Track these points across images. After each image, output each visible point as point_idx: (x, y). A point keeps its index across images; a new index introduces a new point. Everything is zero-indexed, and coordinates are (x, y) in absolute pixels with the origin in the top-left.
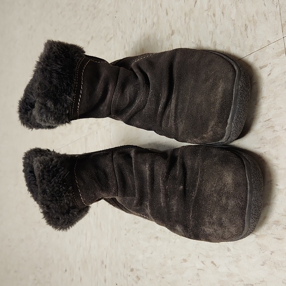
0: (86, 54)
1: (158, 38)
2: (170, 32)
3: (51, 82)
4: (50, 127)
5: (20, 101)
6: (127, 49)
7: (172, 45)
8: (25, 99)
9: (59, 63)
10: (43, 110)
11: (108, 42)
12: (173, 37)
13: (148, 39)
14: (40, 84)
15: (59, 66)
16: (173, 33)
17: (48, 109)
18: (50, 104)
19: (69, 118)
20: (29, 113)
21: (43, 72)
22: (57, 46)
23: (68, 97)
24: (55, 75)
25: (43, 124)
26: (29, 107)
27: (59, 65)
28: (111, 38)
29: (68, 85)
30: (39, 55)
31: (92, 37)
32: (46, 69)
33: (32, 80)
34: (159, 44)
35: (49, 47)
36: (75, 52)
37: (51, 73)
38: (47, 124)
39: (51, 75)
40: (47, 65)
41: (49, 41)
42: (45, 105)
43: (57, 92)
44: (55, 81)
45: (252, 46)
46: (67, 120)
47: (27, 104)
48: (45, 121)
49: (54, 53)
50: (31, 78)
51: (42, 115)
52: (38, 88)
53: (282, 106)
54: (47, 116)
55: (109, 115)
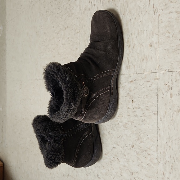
45: (144, 70)
53: (153, 103)
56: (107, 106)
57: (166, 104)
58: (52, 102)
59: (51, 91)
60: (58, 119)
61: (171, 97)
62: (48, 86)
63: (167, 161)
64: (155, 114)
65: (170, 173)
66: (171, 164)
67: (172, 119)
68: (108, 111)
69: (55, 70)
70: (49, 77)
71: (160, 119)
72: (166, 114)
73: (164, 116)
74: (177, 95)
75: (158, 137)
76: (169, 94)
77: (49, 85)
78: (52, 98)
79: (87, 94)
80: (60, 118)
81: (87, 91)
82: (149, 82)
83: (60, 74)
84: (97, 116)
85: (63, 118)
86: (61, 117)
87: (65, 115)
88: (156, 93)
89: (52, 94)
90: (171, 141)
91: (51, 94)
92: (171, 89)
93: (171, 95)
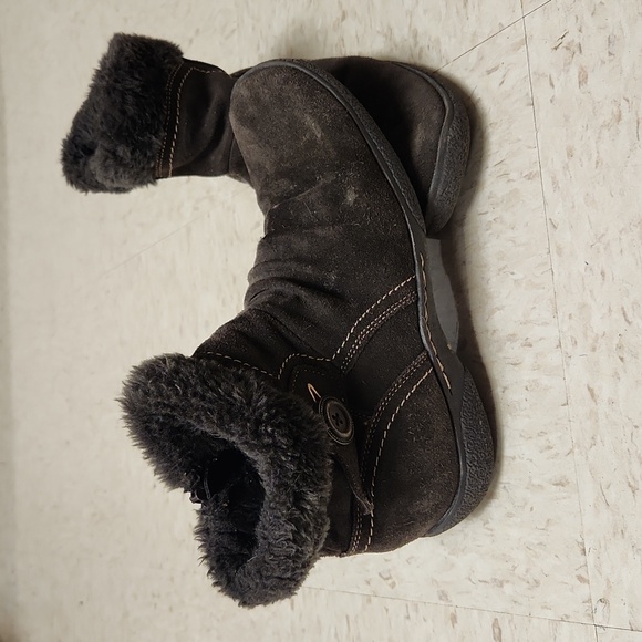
0: (185, 56)
1: (319, 27)
2: (340, 15)
3: (123, 112)
4: (118, 190)
5: (64, 141)
6: (263, 50)
7: (343, 40)
8: (74, 138)
9: (137, 76)
10: (110, 162)
11: (226, 38)
12: (344, 22)
13: (301, 30)
14: (105, 115)
15: (137, 83)
16: (344, 17)
17: (119, 161)
18: (121, 151)
19: (153, 175)
20: (81, 161)
21: (109, 93)
22: (132, 45)
23: (154, 138)
24: (130, 98)
25: (108, 184)
26: (81, 152)
27: (137, 79)
28: (233, 31)
29: (153, 116)
30: (100, 57)
31: (198, 31)
32: (114, 89)
33: (86, 103)
34: (321, 38)
35: (117, 48)
36: (165, 56)
37: (123, 95)
38: (116, 185)
39: (123, 98)
40: (116, 81)
41: (116, 36)
42: (114, 153)
43: (135, 130)
44: (131, 110)
45: (474, 34)
46: (151, 179)
47: (76, 147)
48: (112, 181)
49: (127, 58)
50: (84, 99)
51: (106, 168)
52: (102, 122)
53: (521, 137)
54: (116, 173)
55: (225, 171)
56: (451, 439)
57: (567, 119)
58: (211, 525)
59: (189, 483)
60: (265, 587)
61: (583, 80)
62: (166, 470)
63: (597, 335)
64: (529, 177)
65: (616, 376)
66: (616, 341)
67: (597, 163)
68: (465, 462)
69: (169, 398)
70: (155, 426)
71: (554, 183)
72: (570, 154)
73: (566, 167)
74: (603, 62)
75: (555, 256)
76: (574, 72)
77: (169, 460)
78: (202, 512)
79: (348, 424)
80: (275, 581)
81: (342, 418)
82: (496, 69)
83: (193, 400)
84: (425, 503)
85: (289, 575)
86: (277, 574)
87: (288, 557)
88: (527, 94)
89: (198, 494)
90: (605, 249)
91: (193, 495)
92: (577, 53)
93: (580, 73)
